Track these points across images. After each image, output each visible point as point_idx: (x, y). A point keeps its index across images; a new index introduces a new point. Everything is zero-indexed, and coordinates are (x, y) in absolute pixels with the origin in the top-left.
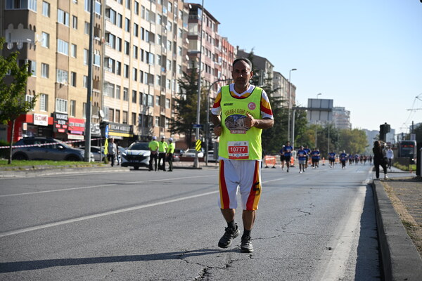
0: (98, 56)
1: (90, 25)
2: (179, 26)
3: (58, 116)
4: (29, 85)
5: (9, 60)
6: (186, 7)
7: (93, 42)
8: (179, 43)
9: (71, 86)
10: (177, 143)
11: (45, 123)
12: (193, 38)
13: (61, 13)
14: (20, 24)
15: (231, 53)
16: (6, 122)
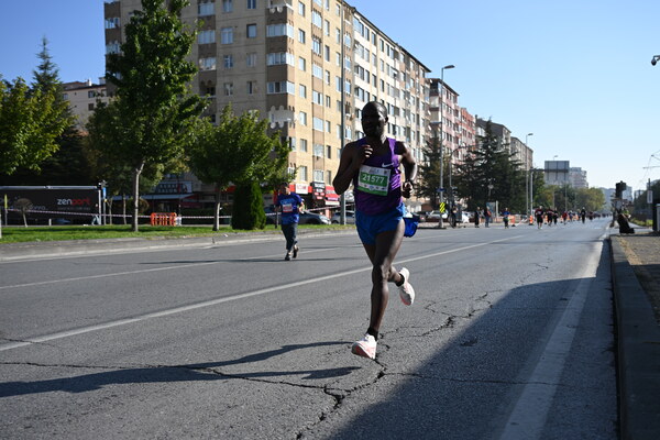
0: (349, 130)
1: (341, 103)
2: (421, 100)
3: (316, 185)
4: (291, 159)
5: (273, 139)
6: (427, 82)
7: (345, 118)
8: (422, 115)
9: (326, 158)
10: (422, 206)
11: (306, 192)
12: (434, 110)
13: (316, 94)
14: (281, 107)
15: (470, 122)
16: (272, 192)
